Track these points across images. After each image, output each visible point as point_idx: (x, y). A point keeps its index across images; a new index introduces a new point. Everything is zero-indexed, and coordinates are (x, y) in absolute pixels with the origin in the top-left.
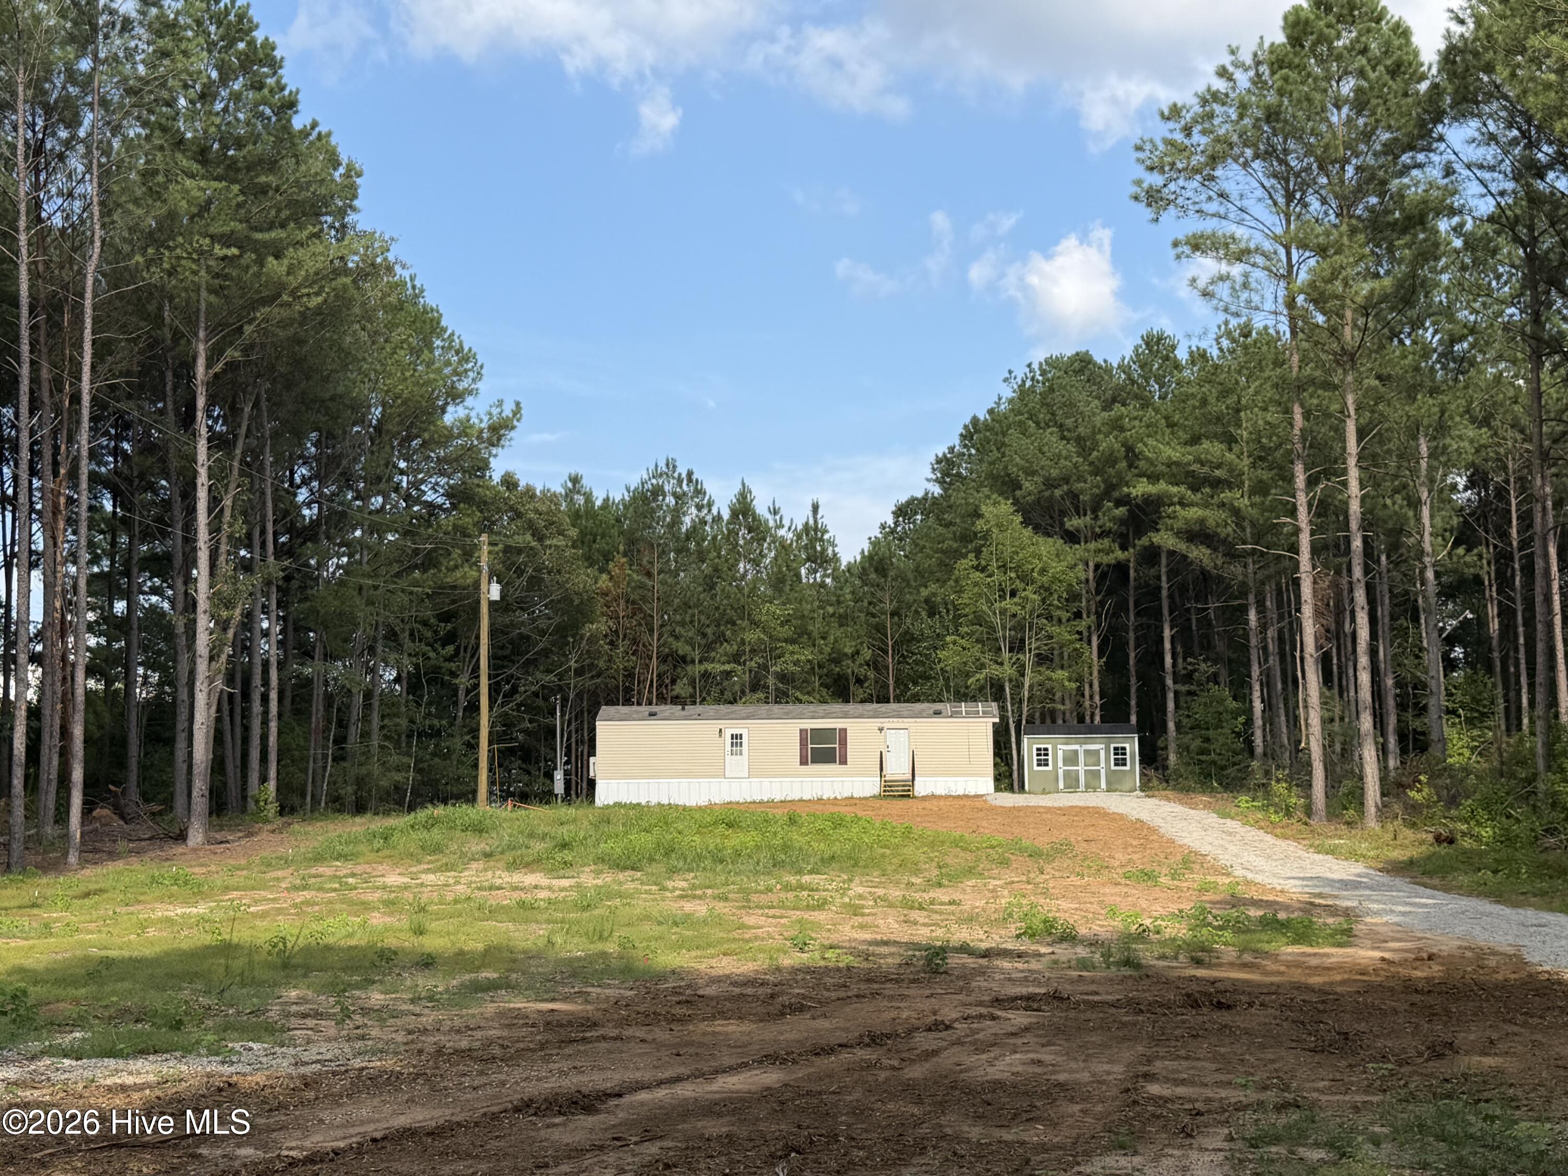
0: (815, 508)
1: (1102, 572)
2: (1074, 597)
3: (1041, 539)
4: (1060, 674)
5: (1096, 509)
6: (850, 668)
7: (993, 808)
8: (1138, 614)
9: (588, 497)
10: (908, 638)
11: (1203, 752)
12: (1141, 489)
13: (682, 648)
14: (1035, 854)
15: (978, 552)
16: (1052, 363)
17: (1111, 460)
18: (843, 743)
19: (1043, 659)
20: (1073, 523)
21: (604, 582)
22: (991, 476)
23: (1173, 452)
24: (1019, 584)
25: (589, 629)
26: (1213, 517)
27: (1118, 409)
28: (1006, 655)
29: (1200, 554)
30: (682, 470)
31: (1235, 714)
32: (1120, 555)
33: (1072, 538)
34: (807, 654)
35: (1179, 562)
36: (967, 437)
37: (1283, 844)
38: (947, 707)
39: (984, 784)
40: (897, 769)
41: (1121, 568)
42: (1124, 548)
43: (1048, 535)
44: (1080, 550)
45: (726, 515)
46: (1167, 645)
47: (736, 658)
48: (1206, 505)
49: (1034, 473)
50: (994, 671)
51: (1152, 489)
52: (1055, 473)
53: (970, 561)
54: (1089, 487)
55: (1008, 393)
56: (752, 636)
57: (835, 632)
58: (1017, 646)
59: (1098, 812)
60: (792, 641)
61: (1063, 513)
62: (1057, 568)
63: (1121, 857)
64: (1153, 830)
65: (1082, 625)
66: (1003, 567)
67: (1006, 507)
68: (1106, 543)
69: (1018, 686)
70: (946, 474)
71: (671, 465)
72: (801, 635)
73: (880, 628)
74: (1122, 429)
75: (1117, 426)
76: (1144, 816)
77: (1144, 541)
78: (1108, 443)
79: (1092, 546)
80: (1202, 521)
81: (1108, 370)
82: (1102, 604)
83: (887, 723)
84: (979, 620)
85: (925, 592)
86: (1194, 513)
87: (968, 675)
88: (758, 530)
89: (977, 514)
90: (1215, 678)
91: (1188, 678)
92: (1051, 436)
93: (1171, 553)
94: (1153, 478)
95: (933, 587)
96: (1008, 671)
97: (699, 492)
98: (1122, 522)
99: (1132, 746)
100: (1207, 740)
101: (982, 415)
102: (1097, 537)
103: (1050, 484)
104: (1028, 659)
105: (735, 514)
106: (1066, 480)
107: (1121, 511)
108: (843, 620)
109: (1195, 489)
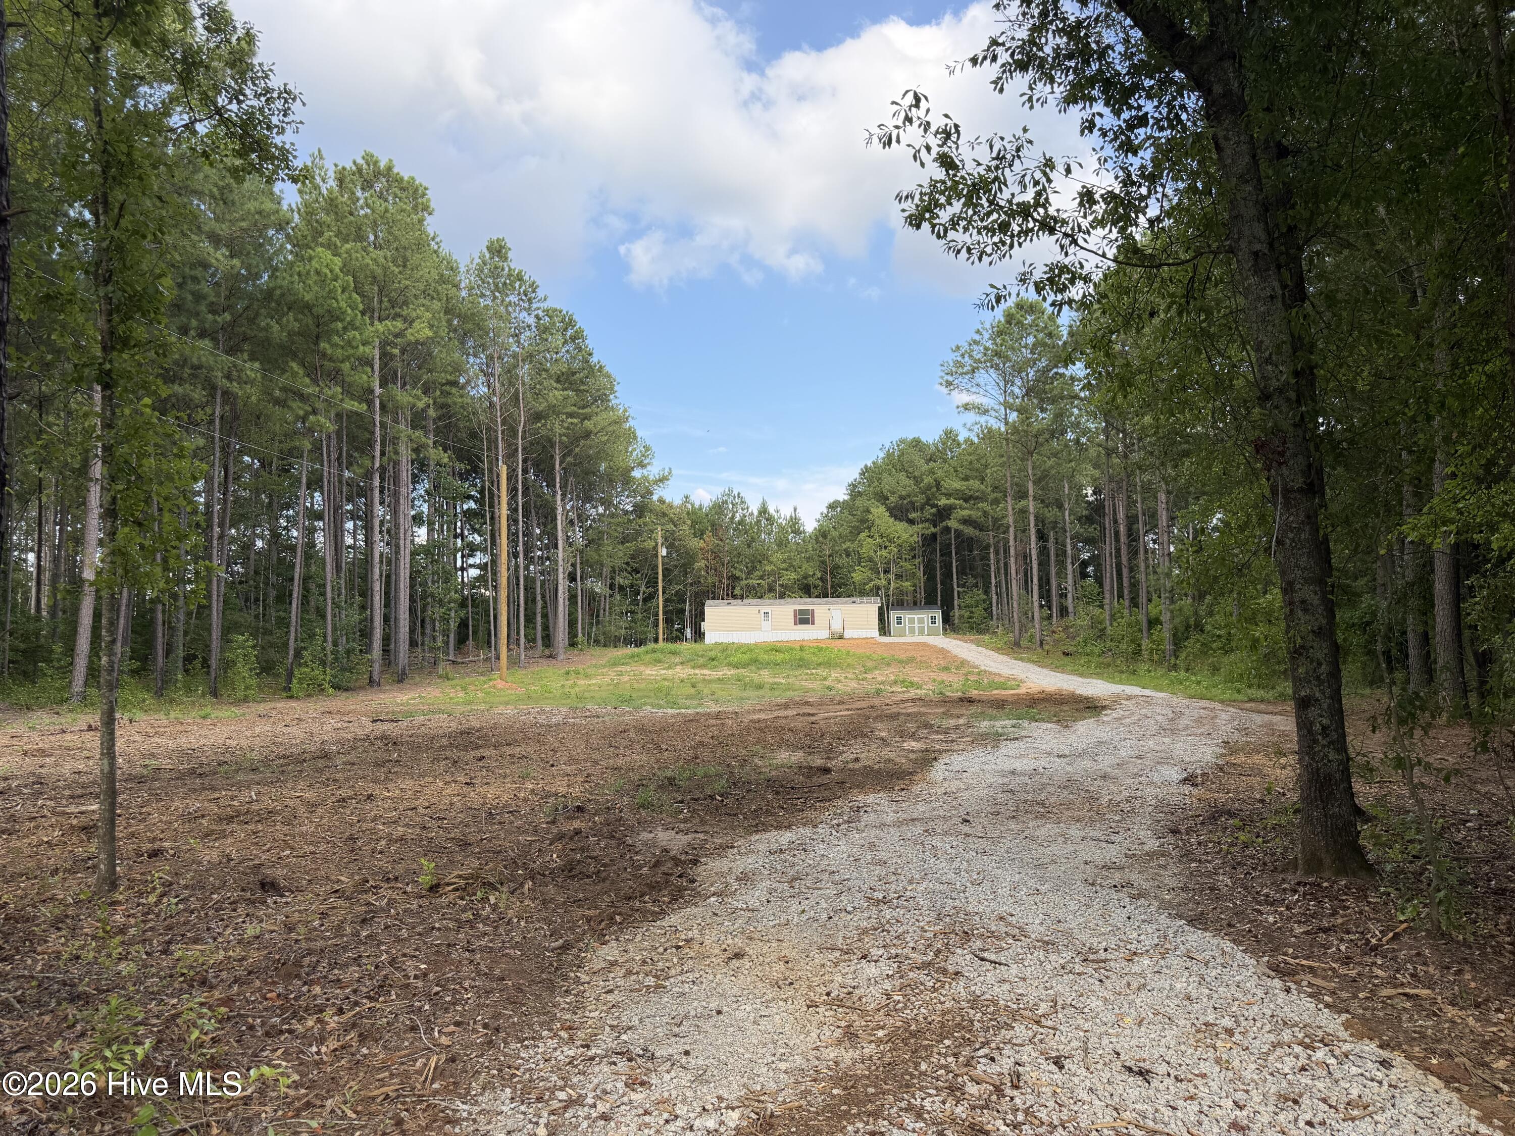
0: (795, 510)
1: (925, 538)
2: (913, 549)
3: (897, 523)
4: (908, 584)
5: (922, 509)
6: (811, 581)
7: (880, 643)
8: (941, 555)
9: (693, 505)
10: (836, 567)
11: (971, 618)
12: (943, 502)
13: (738, 574)
14: (901, 662)
15: (869, 528)
16: (902, 441)
17: (929, 487)
18: (813, 616)
19: (899, 577)
20: (912, 515)
21: (702, 544)
22: (876, 494)
23: (957, 485)
24: (888, 544)
25: (696, 565)
26: (974, 514)
27: (932, 464)
28: (882, 575)
29: (969, 531)
30: (736, 493)
31: (984, 601)
32: (933, 530)
33: (911, 522)
34: (794, 576)
35: (958, 534)
36: (863, 474)
37: (1001, 657)
38: (858, 600)
39: (874, 633)
40: (837, 627)
41: (934, 536)
42: (935, 526)
43: (901, 521)
44: (915, 528)
45: (756, 513)
46: (954, 570)
47: (761, 578)
48: (971, 509)
49: (894, 493)
50: (878, 582)
51: (948, 502)
52: (904, 493)
53: (866, 533)
54: (920, 499)
55: (882, 455)
56: (768, 568)
57: (805, 566)
58: (886, 572)
59: (925, 645)
60: (786, 570)
61: (907, 510)
62: (905, 536)
63: (936, 662)
64: (948, 652)
65: (917, 561)
66: (881, 536)
67: (882, 509)
68: (927, 524)
69: (888, 589)
70: (852, 491)
71: (730, 490)
72: (791, 567)
73: (824, 562)
74: (934, 473)
75: (932, 472)
76: (945, 646)
77: (944, 524)
78: (928, 480)
79: (920, 526)
80: (970, 516)
81: (928, 446)
82: (924, 551)
83: (832, 607)
84: (871, 560)
85: (844, 546)
86: (966, 513)
87: (865, 584)
88: (770, 520)
89: (868, 511)
90: (976, 586)
91: (963, 586)
92: (902, 476)
93: (956, 531)
94: (948, 495)
95: (848, 544)
96: (884, 582)
97: (742, 502)
98: (934, 515)
99: (938, 614)
100: (972, 612)
101: (869, 464)
102: (922, 522)
103: (902, 498)
104: (892, 576)
105: (760, 513)
106: (909, 496)
107: (934, 510)
108: (808, 559)
109: (966, 501)
